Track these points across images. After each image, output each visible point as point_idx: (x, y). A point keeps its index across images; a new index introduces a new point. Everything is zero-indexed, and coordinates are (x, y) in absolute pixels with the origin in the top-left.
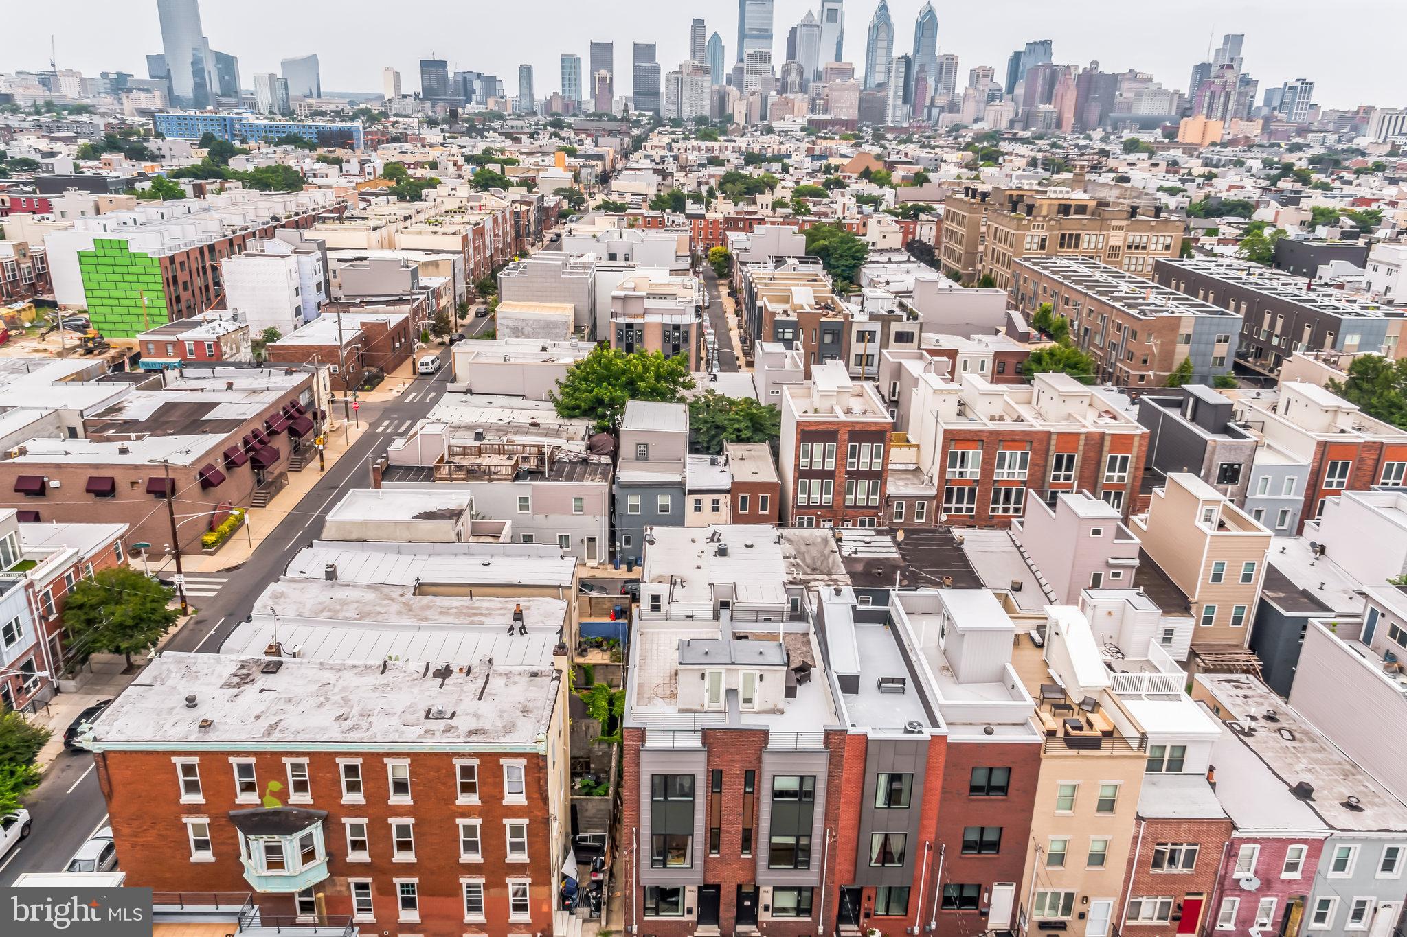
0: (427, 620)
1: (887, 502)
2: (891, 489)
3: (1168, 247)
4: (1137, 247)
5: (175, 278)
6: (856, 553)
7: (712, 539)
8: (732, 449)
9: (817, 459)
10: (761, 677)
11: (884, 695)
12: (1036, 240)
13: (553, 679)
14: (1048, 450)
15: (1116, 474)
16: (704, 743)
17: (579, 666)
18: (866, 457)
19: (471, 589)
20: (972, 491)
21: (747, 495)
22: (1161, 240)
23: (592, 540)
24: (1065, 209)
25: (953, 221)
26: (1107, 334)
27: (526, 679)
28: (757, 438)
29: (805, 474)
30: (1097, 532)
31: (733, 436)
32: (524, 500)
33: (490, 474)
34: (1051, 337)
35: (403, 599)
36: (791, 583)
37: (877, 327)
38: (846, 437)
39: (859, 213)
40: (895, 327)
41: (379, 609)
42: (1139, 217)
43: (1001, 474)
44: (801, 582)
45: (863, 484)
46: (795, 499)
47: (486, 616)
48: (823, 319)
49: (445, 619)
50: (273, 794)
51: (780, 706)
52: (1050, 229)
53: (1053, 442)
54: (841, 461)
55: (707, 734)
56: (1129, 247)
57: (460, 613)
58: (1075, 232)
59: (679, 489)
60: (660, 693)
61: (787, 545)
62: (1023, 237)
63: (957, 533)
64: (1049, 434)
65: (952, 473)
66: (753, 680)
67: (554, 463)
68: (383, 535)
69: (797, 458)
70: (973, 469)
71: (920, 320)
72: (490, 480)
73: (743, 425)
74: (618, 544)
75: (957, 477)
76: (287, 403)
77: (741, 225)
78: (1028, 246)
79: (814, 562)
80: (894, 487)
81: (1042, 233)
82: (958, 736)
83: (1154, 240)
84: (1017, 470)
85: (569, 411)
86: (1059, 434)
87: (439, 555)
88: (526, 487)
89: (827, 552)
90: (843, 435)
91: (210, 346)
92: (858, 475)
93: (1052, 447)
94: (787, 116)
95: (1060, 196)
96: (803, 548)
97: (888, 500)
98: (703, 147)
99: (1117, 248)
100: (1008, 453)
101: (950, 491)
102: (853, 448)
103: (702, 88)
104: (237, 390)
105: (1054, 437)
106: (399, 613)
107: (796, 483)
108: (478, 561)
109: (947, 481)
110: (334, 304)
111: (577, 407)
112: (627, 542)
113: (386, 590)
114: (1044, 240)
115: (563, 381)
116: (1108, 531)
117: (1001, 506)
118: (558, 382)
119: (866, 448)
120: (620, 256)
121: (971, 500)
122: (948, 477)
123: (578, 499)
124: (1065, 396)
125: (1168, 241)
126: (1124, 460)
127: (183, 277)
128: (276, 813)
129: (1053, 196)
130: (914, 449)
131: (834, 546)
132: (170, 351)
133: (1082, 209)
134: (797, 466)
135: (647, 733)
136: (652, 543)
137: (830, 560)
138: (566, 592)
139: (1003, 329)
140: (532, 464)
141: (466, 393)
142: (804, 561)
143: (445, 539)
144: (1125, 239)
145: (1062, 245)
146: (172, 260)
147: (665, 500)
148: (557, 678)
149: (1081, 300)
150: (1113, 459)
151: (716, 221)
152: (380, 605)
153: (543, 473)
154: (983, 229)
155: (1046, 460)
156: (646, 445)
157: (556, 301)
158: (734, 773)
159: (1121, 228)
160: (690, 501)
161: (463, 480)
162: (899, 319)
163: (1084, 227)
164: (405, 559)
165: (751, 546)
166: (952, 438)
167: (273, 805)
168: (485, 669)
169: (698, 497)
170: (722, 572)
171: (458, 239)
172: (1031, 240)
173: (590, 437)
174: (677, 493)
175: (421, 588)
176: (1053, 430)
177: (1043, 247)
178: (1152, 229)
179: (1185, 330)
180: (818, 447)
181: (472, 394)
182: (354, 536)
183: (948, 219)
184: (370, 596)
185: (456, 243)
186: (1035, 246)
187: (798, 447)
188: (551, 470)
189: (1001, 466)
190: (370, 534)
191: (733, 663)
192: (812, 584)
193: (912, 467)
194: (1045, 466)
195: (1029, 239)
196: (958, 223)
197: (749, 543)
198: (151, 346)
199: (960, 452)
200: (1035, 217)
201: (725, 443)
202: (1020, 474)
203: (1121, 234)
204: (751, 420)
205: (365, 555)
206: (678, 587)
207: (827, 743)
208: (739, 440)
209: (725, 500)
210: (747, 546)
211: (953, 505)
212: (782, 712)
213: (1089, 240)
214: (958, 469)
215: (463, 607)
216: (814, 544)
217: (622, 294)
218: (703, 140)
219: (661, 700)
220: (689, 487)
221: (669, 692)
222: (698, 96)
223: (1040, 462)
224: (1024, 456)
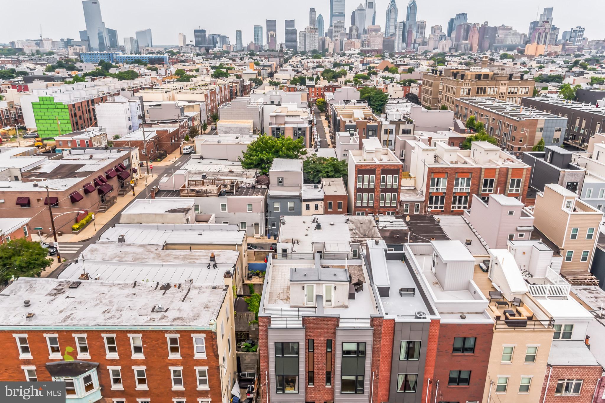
0: (167, 261)
1: (400, 204)
3: (527, 93)
4: (512, 93)
5: (75, 114)
6: (386, 227)
7: (313, 222)
8: (324, 181)
9: (366, 183)
10: (335, 288)
11: (403, 297)
12: (466, 90)
13: (224, 290)
14: (480, 177)
15: (515, 188)
16: (303, 325)
17: (247, 285)
18: (390, 182)
19: (191, 246)
20: (443, 198)
21: (332, 201)
22: (524, 89)
23: (257, 225)
24: (479, 76)
25: (426, 85)
26: (502, 129)
27: (210, 290)
28: (336, 176)
29: (360, 191)
30: (511, 213)
31: (325, 175)
32: (223, 206)
33: (207, 193)
34: (475, 131)
35: (157, 252)
36: (353, 242)
37: (393, 127)
38: (380, 172)
39: (384, 83)
40: (402, 127)
41: (144, 256)
42: (513, 79)
43: (457, 189)
44: (358, 241)
45: (388, 196)
46: (355, 203)
47: (197, 259)
48: (368, 124)
49: (177, 261)
50: (69, 353)
51: (346, 304)
52: (472, 85)
53: (483, 173)
54: (377, 184)
55: (305, 320)
56: (509, 93)
57: (185, 258)
58: (483, 87)
59: (298, 199)
60: (281, 297)
61: (351, 224)
62: (460, 89)
63: (436, 217)
64: (481, 169)
65: (433, 189)
66: (331, 290)
67: (239, 188)
68: (149, 220)
69: (356, 183)
70: (443, 187)
71: (414, 123)
72: (207, 196)
73: (330, 170)
74: (269, 226)
75: (435, 191)
76: (117, 164)
77: (331, 90)
78: (462, 93)
79: (365, 232)
80: (403, 197)
81: (468, 87)
82: (446, 320)
83: (521, 89)
84: (465, 187)
85: (247, 165)
86: (485, 169)
87: (177, 230)
88: (225, 199)
89: (371, 227)
90: (378, 171)
91: (87, 142)
92: (386, 191)
93: (482, 176)
95: (476, 71)
96: (359, 225)
97: (401, 203)
98: (315, 61)
99: (504, 94)
100: (460, 179)
101: (431, 198)
102: (383, 178)
103: (315, 38)
104: (95, 159)
105: (483, 170)
106: (154, 258)
107: (355, 195)
108: (197, 233)
109: (430, 193)
110: (146, 124)
111: (251, 164)
112: (274, 225)
113: (149, 247)
114: (469, 90)
115: (245, 152)
116: (517, 213)
117: (457, 205)
118: (243, 152)
119: (389, 178)
120: (276, 103)
121: (442, 202)
122: (431, 191)
123: (250, 205)
124: (488, 151)
125: (527, 90)
126: (519, 182)
127: (79, 114)
128: (71, 364)
129: (473, 70)
130: (413, 180)
131: (374, 223)
132: (70, 144)
133: (486, 76)
134: (356, 187)
135: (272, 319)
136: (284, 223)
137: (373, 231)
138: (240, 247)
139: (452, 128)
140: (228, 189)
141: (200, 159)
142: (359, 231)
143: (180, 222)
144: (507, 89)
145: (478, 93)
146: (74, 106)
147: (291, 204)
148: (226, 290)
149: (489, 114)
150: (513, 181)
151: (320, 88)
152: (145, 254)
153: (233, 192)
154: (441, 88)
155: (479, 182)
156: (282, 178)
157: (245, 119)
158: (321, 340)
159: (505, 84)
160: (304, 205)
161: (194, 196)
162: (404, 123)
163: (488, 84)
164: (161, 232)
165: (333, 225)
166: (432, 171)
167: (69, 359)
168: (188, 285)
169: (308, 203)
170: (318, 237)
171: (203, 95)
173: (257, 177)
174: (297, 201)
175: (166, 246)
176: (483, 167)
177: (469, 94)
178: (520, 84)
179: (540, 125)
180: (366, 178)
181: (203, 159)
182: (136, 221)
183: (424, 84)
184: (141, 250)
185: (202, 98)
186: (465, 93)
187: (356, 178)
188: (237, 191)
189: (457, 185)
190: (144, 220)
191: (320, 280)
192: (364, 242)
193: (412, 188)
194: (479, 185)
195: (462, 90)
196: (429, 86)
197: (332, 223)
198: (61, 143)
199: (436, 179)
200: (465, 80)
201: (321, 178)
202: (466, 189)
203: (505, 87)
204: (334, 167)
205: (141, 231)
206: (296, 244)
207: (372, 324)
208: (328, 177)
209: (321, 204)
210: (331, 225)
211: (433, 205)
212: (347, 307)
213: (490, 89)
214: (435, 187)
215: (186, 255)
216: (365, 223)
217: (275, 114)
218: (315, 58)
219: (281, 301)
220: (303, 198)
221: (286, 297)
222: (313, 41)
223: (476, 183)
224: (468, 180)
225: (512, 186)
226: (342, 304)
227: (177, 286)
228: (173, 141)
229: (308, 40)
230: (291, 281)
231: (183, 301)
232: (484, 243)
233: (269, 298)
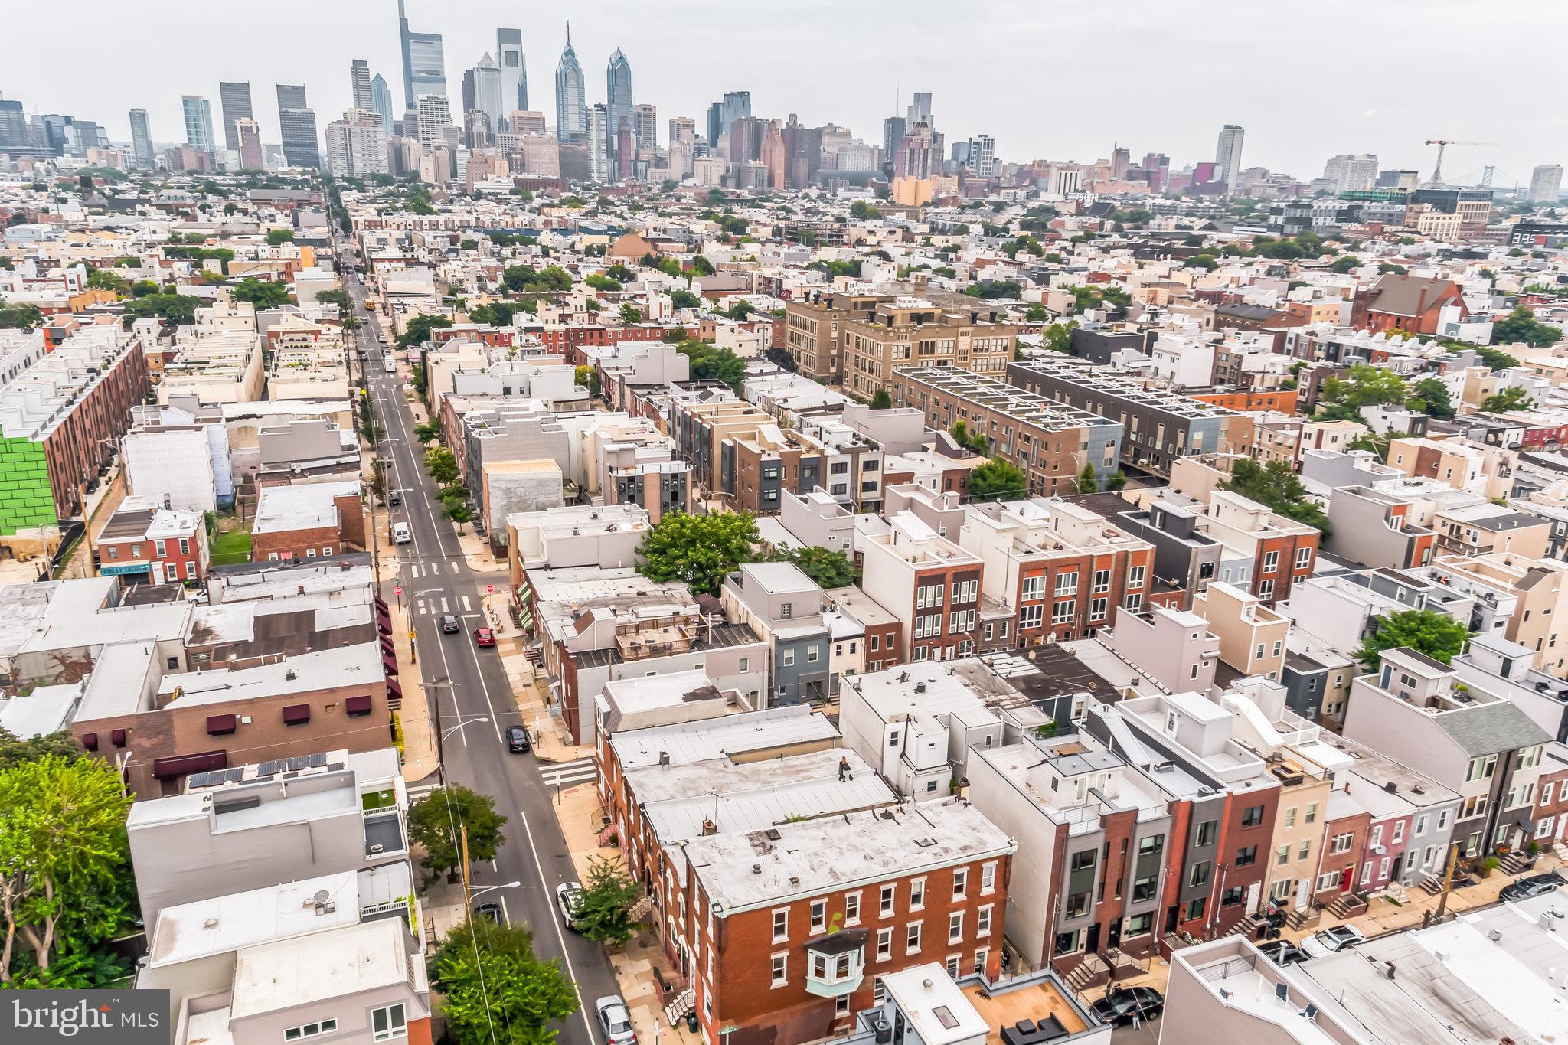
0: (769, 782)
2: (983, 616)
3: (1005, 349)
4: (981, 350)
5: (55, 462)
6: (1010, 673)
7: (902, 680)
8: (832, 595)
9: (930, 598)
12: (901, 349)
13: (966, 805)
14: (1091, 569)
15: (1136, 581)
16: (1103, 826)
18: (966, 592)
20: (1039, 608)
21: (878, 636)
23: (754, 693)
24: (918, 318)
25: (799, 326)
29: (921, 613)
30: (1195, 636)
32: (699, 667)
33: (671, 649)
34: (978, 452)
36: (987, 705)
37: (847, 459)
38: (952, 577)
39: (697, 317)
40: (863, 458)
41: (723, 781)
42: (979, 323)
43: (1059, 592)
44: (994, 703)
45: (963, 614)
46: (913, 634)
48: (803, 456)
49: (781, 779)
50: (836, 923)
52: (913, 339)
53: (1095, 563)
54: (947, 598)
55: (1104, 820)
56: (975, 350)
58: (929, 339)
59: (827, 638)
61: (959, 675)
62: (891, 347)
63: (1066, 646)
64: (1092, 556)
65: (1026, 596)
66: (1104, 779)
68: (668, 719)
69: (915, 599)
70: (1039, 592)
71: (883, 449)
72: (671, 654)
74: (775, 694)
75: (1029, 599)
78: (895, 356)
79: (989, 686)
80: (985, 614)
81: (906, 343)
82: (1239, 790)
83: (994, 342)
84: (1070, 587)
86: (1098, 557)
88: (702, 656)
89: (989, 676)
90: (949, 578)
91: (184, 543)
92: (959, 607)
93: (1094, 567)
94: (490, 176)
96: (972, 676)
97: (980, 625)
99: (965, 352)
100: (1064, 575)
101: (1024, 610)
102: (956, 587)
103: (376, 140)
104: (316, 594)
105: (1095, 559)
106: (742, 781)
107: (913, 621)
108: (751, 727)
109: (1022, 603)
112: (783, 690)
113: (710, 765)
114: (908, 349)
116: (1201, 635)
117: (1059, 617)
119: (965, 586)
120: (515, 391)
122: (1023, 599)
123: (744, 660)
124: (1087, 524)
125: (1005, 343)
126: (1141, 569)
128: (838, 936)
129: (903, 305)
131: (989, 669)
132: (136, 553)
133: (930, 317)
134: (915, 606)
136: (860, 689)
137: (998, 682)
138: (839, 741)
139: (932, 446)
141: (547, 569)
142: (981, 686)
144: (971, 343)
145: (920, 352)
147: (812, 650)
148: (968, 804)
149: (982, 413)
150: (1134, 570)
152: (721, 778)
154: (834, 335)
155: (1090, 577)
156: (790, 605)
157: (536, 458)
158: (1117, 842)
159: (967, 334)
160: (833, 647)
163: (938, 335)
165: (933, 679)
166: (1026, 569)
167: (835, 931)
168: (911, 807)
169: (840, 643)
172: (897, 347)
173: (695, 599)
174: (824, 642)
175: (734, 758)
176: (1093, 553)
177: (907, 356)
178: (992, 333)
179: (1084, 438)
180: (931, 589)
181: (554, 569)
182: (645, 724)
183: (792, 324)
184: (704, 771)
186: (900, 355)
187: (916, 591)
188: (707, 637)
189: (1059, 585)
191: (1096, 770)
192: (1002, 703)
194: (1089, 582)
195: (896, 350)
197: (931, 678)
198: (112, 550)
199: (1031, 579)
200: (897, 328)
202: (1071, 590)
203: (967, 339)
207: (1169, 811)
209: (860, 644)
211: (1026, 621)
212: (1118, 797)
213: (944, 346)
214: (1029, 593)
215: (782, 767)
216: (976, 671)
217: (616, 447)
220: (833, 636)
222: (371, 151)
223: (1085, 579)
224: (1075, 576)
225: (1133, 578)
229: (357, 147)
231: (934, 827)
232: (1153, 679)
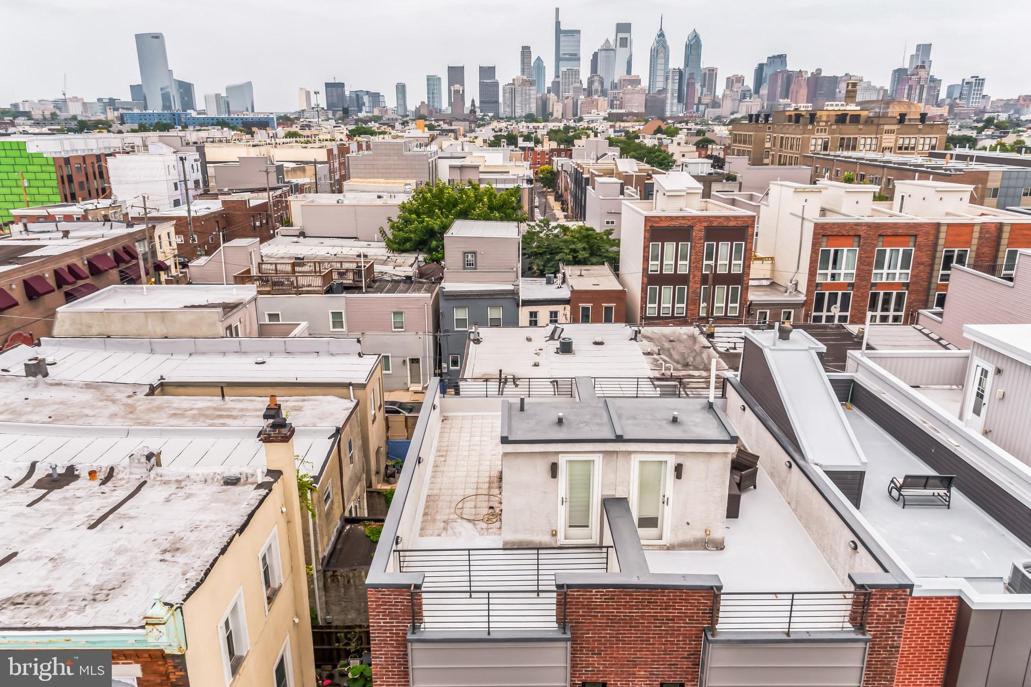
0: (148, 423)
1: (748, 312)
2: (753, 296)
3: (933, 147)
4: (906, 149)
5: (70, 178)
6: (735, 348)
7: (552, 337)
8: (568, 270)
9: (669, 261)
10: (679, 470)
12: (820, 142)
14: (935, 245)
16: (562, 621)
17: (379, 493)
18: (724, 258)
19: (223, 388)
20: (846, 297)
21: (590, 305)
22: (928, 141)
23: (415, 361)
24: (841, 119)
25: (740, 143)
28: (594, 260)
29: (653, 280)
31: (570, 257)
32: (337, 315)
33: (298, 287)
35: (130, 401)
36: (658, 379)
38: (702, 234)
40: (716, 187)
41: (87, 411)
42: (906, 122)
43: (881, 275)
44: (672, 378)
45: (721, 292)
46: (643, 308)
47: (235, 418)
48: (646, 182)
49: (174, 421)
51: (717, 534)
52: (831, 133)
53: (942, 235)
54: (695, 264)
55: (568, 600)
56: (900, 148)
57: (202, 414)
58: (852, 136)
59: (511, 298)
60: (468, 512)
61: (645, 342)
62: (809, 140)
63: (852, 328)
64: (938, 225)
65: (824, 276)
67: (374, 281)
68: (132, 328)
69: (646, 260)
70: (847, 270)
71: (739, 179)
72: (299, 293)
73: (580, 246)
74: (444, 365)
75: (829, 280)
76: (119, 246)
77: (563, 155)
78: (812, 148)
79: (685, 359)
80: (756, 294)
81: (825, 136)
83: (921, 141)
84: (898, 271)
85: (399, 245)
86: (949, 225)
87: (203, 353)
88: (339, 302)
89: (697, 347)
90: (698, 232)
91: (78, 219)
92: (716, 280)
93: (941, 242)
94: (593, 111)
95: (837, 108)
96: (667, 345)
97: (749, 309)
100: (888, 249)
101: (820, 297)
102: (710, 248)
103: (530, 94)
104: (73, 238)
105: (943, 229)
106: (114, 416)
107: (644, 290)
108: (253, 359)
109: (817, 285)
110: (206, 194)
111: (407, 240)
112: (455, 363)
113: (111, 391)
114: (826, 142)
115: (395, 219)
118: (390, 220)
119: (724, 248)
121: (844, 308)
122: (819, 280)
123: (398, 314)
125: (934, 142)
127: (78, 178)
129: (830, 108)
130: (768, 263)
131: (704, 341)
133: (855, 119)
134: (645, 269)
136: (477, 341)
137: (705, 356)
138: (360, 392)
140: (349, 280)
141: (298, 236)
142: (670, 356)
143: (208, 334)
144: (896, 141)
145: (841, 148)
146: (67, 161)
147: (495, 313)
148: (268, 486)
149: (879, 172)
150: (1012, 254)
151: (543, 152)
152: (92, 407)
153: (362, 288)
154: (768, 145)
155: (933, 258)
156: (474, 255)
159: (892, 132)
160: (524, 311)
161: (268, 293)
162: (719, 179)
163: (860, 132)
164: (157, 359)
165: (601, 343)
166: (824, 232)
168: (140, 472)
169: (533, 309)
170: (567, 368)
171: (324, 151)
172: (815, 142)
173: (419, 267)
174: (509, 304)
175: (161, 388)
176: (942, 222)
177: (825, 148)
178: (920, 131)
179: (993, 183)
180: (670, 248)
181: (305, 237)
182: (95, 331)
183: (735, 141)
184: (87, 396)
185: (322, 155)
186: (819, 148)
187: (646, 247)
188: (368, 287)
189: (880, 265)
190: (115, 328)
191: (619, 439)
192: (685, 380)
193: (765, 283)
194: (932, 265)
195: (813, 141)
196: (745, 143)
197: (599, 339)
199: (832, 250)
200: (818, 122)
201: (561, 265)
202: (901, 275)
203: (893, 136)
204: (588, 242)
205: (104, 354)
206: (510, 386)
208: (576, 262)
209: (563, 309)
210: (596, 343)
211: (824, 314)
212: (719, 546)
213: (865, 141)
214: (830, 271)
215: (208, 408)
216: (680, 341)
217: (459, 164)
218: (530, 122)
219: (469, 526)
220: (523, 296)
221: (486, 511)
222: (527, 101)
223: (926, 259)
224: (907, 255)
226: (699, 534)
227: (102, 476)
228: (258, 224)
229: (518, 99)
230: (505, 440)
231: (92, 527)
233: (425, 514)
